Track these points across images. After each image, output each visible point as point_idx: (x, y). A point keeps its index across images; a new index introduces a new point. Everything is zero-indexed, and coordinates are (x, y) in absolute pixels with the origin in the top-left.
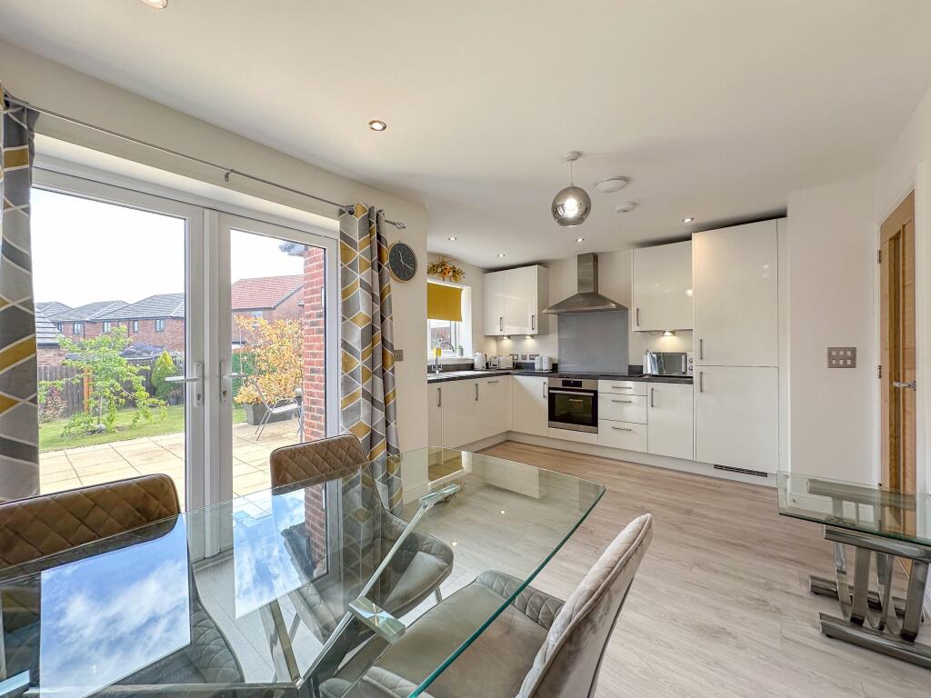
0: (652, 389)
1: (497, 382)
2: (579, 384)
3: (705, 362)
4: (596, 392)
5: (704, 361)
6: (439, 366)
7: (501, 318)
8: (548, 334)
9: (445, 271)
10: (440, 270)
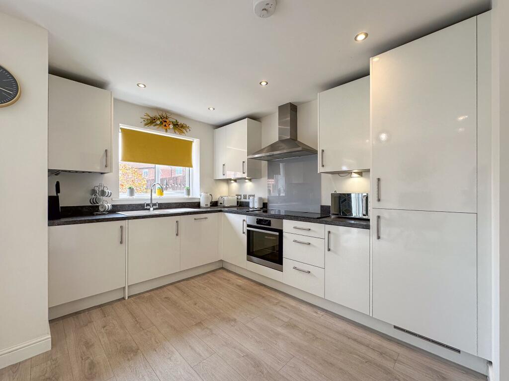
0: (329, 232)
1: (206, 218)
2: (269, 223)
3: (382, 204)
4: (281, 232)
5: (381, 202)
6: (155, 205)
7: (224, 165)
8: (261, 178)
9: (164, 124)
10: (158, 122)
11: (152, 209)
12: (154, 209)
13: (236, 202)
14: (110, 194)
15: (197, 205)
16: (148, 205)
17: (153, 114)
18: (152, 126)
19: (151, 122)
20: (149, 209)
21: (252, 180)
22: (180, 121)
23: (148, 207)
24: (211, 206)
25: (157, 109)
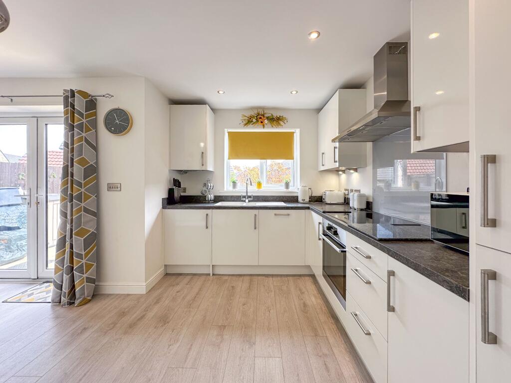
6: (250, 197)
7: (323, 153)
8: (366, 167)
9: (260, 120)
10: (254, 120)
11: (247, 201)
12: (249, 201)
13: (344, 199)
14: (212, 188)
15: (294, 199)
16: (244, 197)
17: (248, 114)
18: (251, 125)
19: (249, 121)
20: (245, 201)
21: (358, 170)
22: (276, 114)
23: (244, 199)
24: (309, 201)
25: (252, 108)
